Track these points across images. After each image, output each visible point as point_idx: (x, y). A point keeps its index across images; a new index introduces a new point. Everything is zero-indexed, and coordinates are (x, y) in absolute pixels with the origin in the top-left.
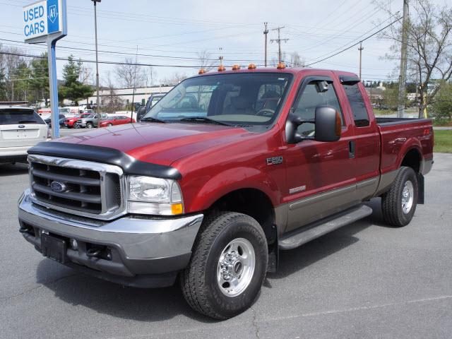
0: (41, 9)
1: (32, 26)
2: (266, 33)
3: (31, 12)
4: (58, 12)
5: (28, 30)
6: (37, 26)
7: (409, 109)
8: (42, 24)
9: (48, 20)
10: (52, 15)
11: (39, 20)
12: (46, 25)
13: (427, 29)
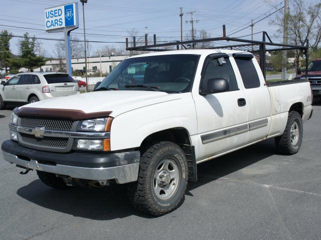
0: (60, 11)
1: (52, 21)
2: (181, 15)
3: (52, 13)
4: (73, 13)
5: (49, 24)
6: (56, 21)
7: (289, 70)
8: (60, 20)
9: (66, 18)
10: (68, 15)
11: (58, 18)
12: (64, 21)
13: (300, 18)
